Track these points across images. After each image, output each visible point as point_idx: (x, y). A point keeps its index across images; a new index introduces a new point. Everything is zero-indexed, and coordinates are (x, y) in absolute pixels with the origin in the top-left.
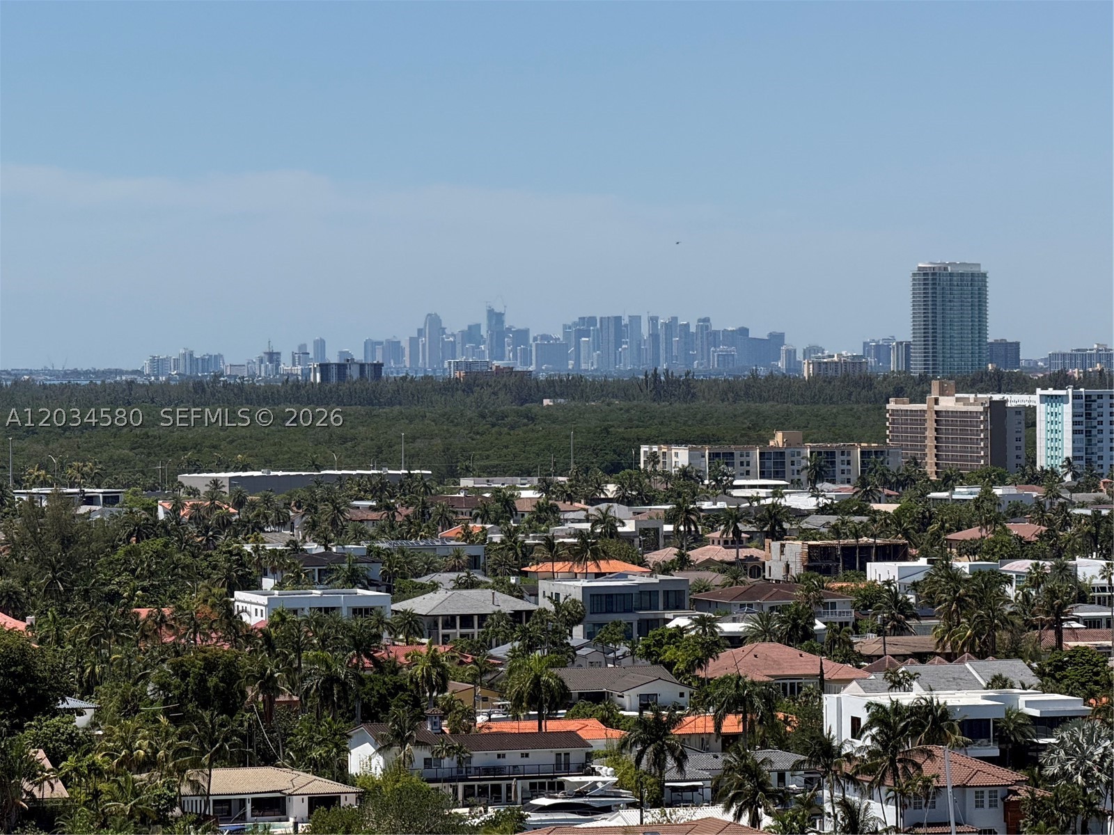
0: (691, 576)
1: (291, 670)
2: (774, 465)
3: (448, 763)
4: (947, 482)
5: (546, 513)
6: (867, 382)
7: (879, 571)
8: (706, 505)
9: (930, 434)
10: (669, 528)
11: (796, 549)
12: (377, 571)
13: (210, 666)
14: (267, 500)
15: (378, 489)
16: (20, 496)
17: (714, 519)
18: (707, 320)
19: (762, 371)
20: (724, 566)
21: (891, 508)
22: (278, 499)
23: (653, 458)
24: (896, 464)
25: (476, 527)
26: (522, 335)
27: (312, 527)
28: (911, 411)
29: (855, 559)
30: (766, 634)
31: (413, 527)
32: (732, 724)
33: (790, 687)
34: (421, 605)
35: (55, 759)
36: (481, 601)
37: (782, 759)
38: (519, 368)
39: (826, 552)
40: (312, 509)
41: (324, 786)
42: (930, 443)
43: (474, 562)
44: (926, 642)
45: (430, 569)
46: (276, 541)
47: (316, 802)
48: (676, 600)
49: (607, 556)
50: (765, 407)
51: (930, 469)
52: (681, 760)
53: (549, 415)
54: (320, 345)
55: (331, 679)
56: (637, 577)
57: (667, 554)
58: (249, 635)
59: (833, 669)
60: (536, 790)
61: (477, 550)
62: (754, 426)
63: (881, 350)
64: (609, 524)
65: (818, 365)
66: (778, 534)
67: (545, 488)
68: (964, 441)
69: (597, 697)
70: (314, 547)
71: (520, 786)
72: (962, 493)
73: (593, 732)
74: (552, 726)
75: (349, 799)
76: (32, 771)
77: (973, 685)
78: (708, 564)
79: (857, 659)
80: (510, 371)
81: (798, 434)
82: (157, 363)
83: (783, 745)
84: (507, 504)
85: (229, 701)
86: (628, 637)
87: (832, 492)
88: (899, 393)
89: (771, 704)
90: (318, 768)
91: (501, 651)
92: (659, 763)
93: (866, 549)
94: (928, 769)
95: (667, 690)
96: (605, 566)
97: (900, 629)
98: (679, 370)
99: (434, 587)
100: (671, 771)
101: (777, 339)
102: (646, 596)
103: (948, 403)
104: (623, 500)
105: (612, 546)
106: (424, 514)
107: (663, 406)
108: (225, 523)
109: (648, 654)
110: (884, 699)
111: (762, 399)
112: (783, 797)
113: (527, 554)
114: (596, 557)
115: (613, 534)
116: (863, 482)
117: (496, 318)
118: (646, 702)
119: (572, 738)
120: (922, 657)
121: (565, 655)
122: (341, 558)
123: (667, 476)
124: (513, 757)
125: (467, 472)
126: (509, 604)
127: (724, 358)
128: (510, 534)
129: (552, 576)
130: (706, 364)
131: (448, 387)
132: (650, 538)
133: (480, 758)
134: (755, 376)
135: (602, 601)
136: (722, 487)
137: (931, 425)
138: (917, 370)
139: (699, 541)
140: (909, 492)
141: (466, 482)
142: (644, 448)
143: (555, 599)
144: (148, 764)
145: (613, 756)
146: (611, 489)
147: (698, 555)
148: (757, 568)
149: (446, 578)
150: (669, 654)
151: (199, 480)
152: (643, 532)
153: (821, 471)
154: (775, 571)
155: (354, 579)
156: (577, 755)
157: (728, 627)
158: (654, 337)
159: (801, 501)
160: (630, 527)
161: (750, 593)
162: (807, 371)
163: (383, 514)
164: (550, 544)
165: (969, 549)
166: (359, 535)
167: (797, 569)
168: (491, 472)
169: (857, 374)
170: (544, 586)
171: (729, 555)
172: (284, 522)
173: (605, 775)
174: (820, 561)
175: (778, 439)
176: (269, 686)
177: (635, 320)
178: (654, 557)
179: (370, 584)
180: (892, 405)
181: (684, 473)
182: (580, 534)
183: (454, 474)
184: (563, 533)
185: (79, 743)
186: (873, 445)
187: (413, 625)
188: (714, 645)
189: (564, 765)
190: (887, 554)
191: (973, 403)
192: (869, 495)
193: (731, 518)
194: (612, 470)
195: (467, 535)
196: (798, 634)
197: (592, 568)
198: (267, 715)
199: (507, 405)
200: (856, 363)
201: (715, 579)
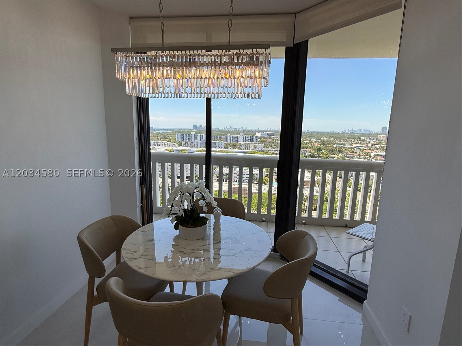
0: (363, 145)
1: (336, 150)
2: (370, 139)
3: (346, 156)
4: (382, 140)
5: (354, 141)
6: (378, 134)
7: (376, 146)
11: (371, 144)
12: (343, 144)
13: (332, 149)
15: (343, 139)
16: (321, 139)
17: (365, 142)
20: (366, 145)
24: (379, 139)
25: (350, 142)
26: (354, 130)
27: (339, 141)
29: (375, 145)
30: (368, 149)
31: (345, 142)
32: (365, 154)
33: (369, 152)
34: (345, 146)
35: (322, 154)
36: (350, 146)
37: (368, 157)
39: (373, 144)
40: (339, 140)
41: (338, 156)
44: (379, 150)
45: (346, 144)
46: (337, 142)
47: (337, 157)
48: (362, 147)
52: (361, 156)
55: (339, 150)
56: (360, 145)
58: (334, 147)
59: (372, 152)
60: (351, 157)
66: (370, 143)
69: (356, 152)
70: (339, 142)
71: (350, 157)
72: (383, 141)
73: (355, 154)
74: (352, 154)
75: (339, 157)
76: (320, 154)
77: (382, 153)
78: (365, 145)
79: (374, 151)
82: (331, 131)
83: (368, 156)
84: (352, 140)
85: (332, 151)
86: (358, 149)
87: (374, 141)
89: (367, 153)
90: (338, 155)
91: (350, 149)
92: (359, 156)
93: (376, 145)
94: (377, 158)
95: (361, 152)
97: (377, 149)
98: (364, 133)
100: (360, 157)
102: (360, 146)
103: (383, 135)
104: (359, 141)
107: (363, 135)
108: (334, 141)
109: (360, 150)
110: (375, 154)
112: (367, 159)
113: (352, 144)
117: (353, 129)
118: (359, 153)
119: (354, 155)
120: (379, 151)
121: (354, 150)
124: (350, 155)
126: (351, 146)
130: (367, 132)
132: (361, 143)
133: (348, 155)
135: (357, 147)
139: (364, 143)
144: (327, 154)
145: (356, 156)
146: (359, 140)
147: (364, 144)
148: (368, 145)
149: (347, 145)
150: (361, 150)
151: (332, 138)
153: (373, 139)
154: (369, 145)
156: (354, 156)
157: (365, 149)
159: (371, 141)
162: (373, 133)
165: (383, 145)
167: (371, 145)
170: (353, 146)
171: (366, 144)
172: (337, 141)
173: (356, 157)
174: (372, 145)
175: (371, 137)
176: (335, 150)
184: (355, 143)
185: (323, 153)
186: (377, 138)
187: (345, 147)
188: (364, 150)
189: (353, 156)
190: (377, 145)
192: (376, 141)
194: (359, 139)
196: (370, 149)
198: (335, 152)
199: (353, 134)
200: (377, 133)
201: (365, 146)
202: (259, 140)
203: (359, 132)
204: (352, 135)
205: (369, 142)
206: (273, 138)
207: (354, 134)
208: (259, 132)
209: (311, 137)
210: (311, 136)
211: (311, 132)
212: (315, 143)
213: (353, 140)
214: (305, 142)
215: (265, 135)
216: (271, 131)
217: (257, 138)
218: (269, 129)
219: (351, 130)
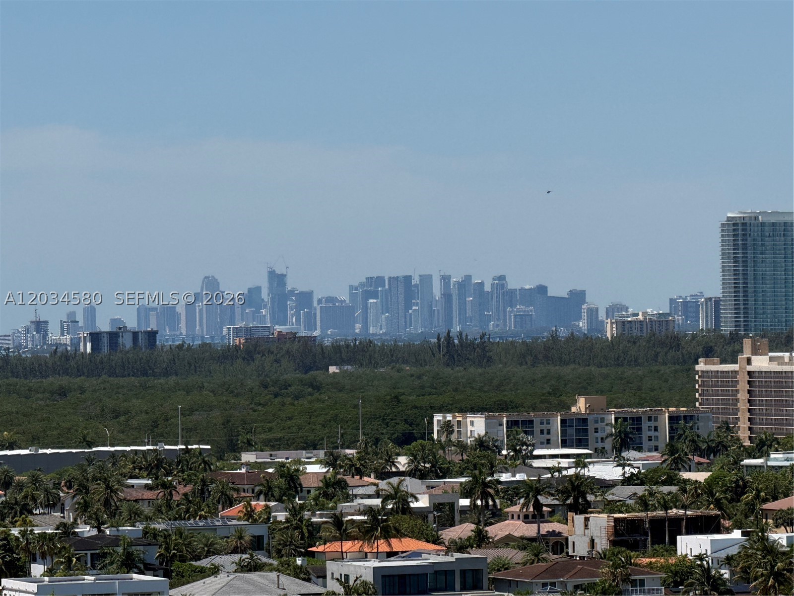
0: (490, 554)
2: (577, 432)
4: (762, 447)
5: (333, 489)
6: (674, 342)
7: (690, 545)
8: (505, 477)
9: (743, 396)
10: (465, 502)
11: (601, 523)
12: (153, 554)
14: (35, 480)
15: (154, 466)
17: (513, 492)
18: (502, 278)
19: (563, 332)
20: (524, 543)
21: (701, 477)
22: (47, 479)
23: (447, 427)
24: (707, 429)
25: (259, 504)
26: (305, 298)
27: (84, 508)
28: (722, 372)
29: (665, 532)
31: (191, 506)
36: (265, 584)
38: (302, 333)
39: (633, 525)
40: (83, 489)
42: (743, 406)
43: (257, 543)
45: (211, 550)
46: (45, 524)
48: (473, 580)
49: (399, 534)
50: (566, 371)
51: (743, 434)
53: (336, 384)
54: (90, 312)
56: (431, 556)
57: (464, 530)
61: (260, 530)
62: (555, 392)
63: (689, 307)
64: (401, 499)
65: (623, 325)
66: (583, 508)
67: (332, 461)
68: (778, 403)
70: (86, 530)
72: (778, 459)
78: (507, 541)
80: (293, 337)
81: (601, 399)
84: (291, 480)
87: (639, 460)
88: (708, 353)
93: (677, 520)
96: (397, 545)
98: (473, 332)
99: (215, 571)
101: (578, 297)
102: (441, 576)
103: (761, 363)
104: (414, 473)
105: (405, 522)
106: (203, 492)
107: (457, 372)
111: (563, 362)
113: (313, 534)
114: (387, 535)
115: (404, 509)
116: (672, 449)
117: (277, 279)
122: (115, 541)
123: (462, 447)
125: (249, 446)
126: (295, 587)
127: (521, 319)
128: (295, 512)
129: (341, 557)
131: (228, 355)
132: (445, 513)
134: (554, 338)
135: (394, 582)
136: (521, 458)
137: (743, 386)
138: (727, 327)
139: (498, 516)
140: (720, 459)
141: (248, 457)
142: (437, 417)
143: (344, 581)
146: (403, 462)
147: (496, 531)
148: (559, 544)
149: (228, 561)
152: (438, 507)
153: (627, 438)
154: (580, 547)
155: (130, 564)
158: (447, 296)
159: (605, 471)
160: (423, 502)
161: (554, 571)
162: (610, 331)
163: (159, 493)
164: (338, 522)
165: (786, 520)
166: (134, 516)
167: (602, 544)
168: (275, 445)
169: (663, 334)
170: (332, 567)
171: (530, 530)
172: (53, 504)
175: (581, 405)
177: (426, 279)
178: (450, 534)
179: (146, 568)
180: (701, 366)
181: (481, 443)
182: (369, 510)
183: (235, 449)
184: (352, 510)
186: (682, 409)
191: (788, 362)
192: (678, 462)
193: (532, 490)
194: (404, 441)
195: (249, 514)
197: (383, 547)
199: (290, 374)
200: (662, 321)
201: (515, 556)
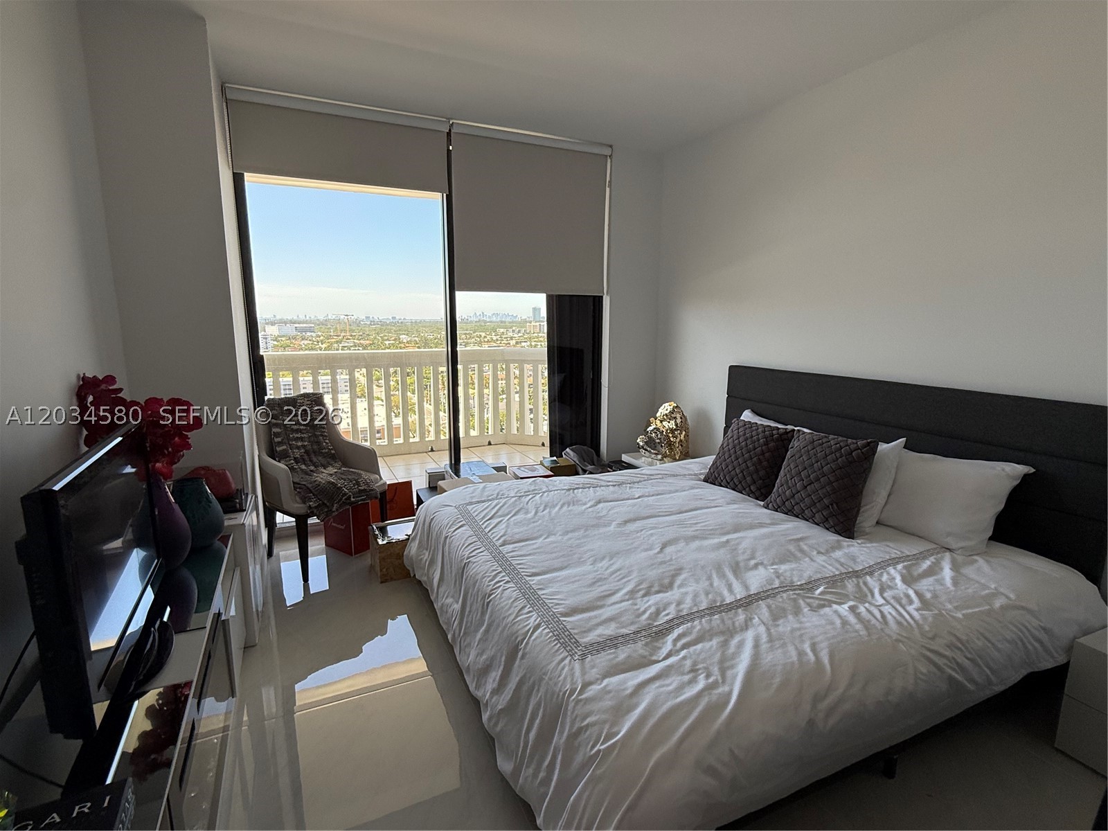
0: (501, 345)
2: (513, 331)
4: (533, 334)
5: (485, 337)
6: (525, 321)
7: (523, 344)
11: (514, 342)
15: (465, 334)
16: (422, 335)
17: (505, 338)
24: (528, 331)
25: (477, 339)
26: (486, 316)
29: (520, 342)
31: (469, 339)
45: (470, 344)
72: (536, 335)
84: (481, 336)
87: (520, 335)
93: (522, 342)
98: (501, 319)
103: (534, 324)
107: (500, 324)
130: (505, 319)
132: (497, 340)
139: (503, 340)
146: (494, 334)
147: (502, 342)
153: (519, 332)
154: (511, 344)
159: (515, 335)
165: (535, 342)
171: (506, 342)
174: (517, 343)
175: (514, 328)
184: (486, 340)
190: (525, 342)
191: (538, 324)
192: (524, 335)
193: (507, 338)
194: (494, 332)
199: (483, 324)
200: (524, 319)
202: (274, 345)
203: (494, 319)
204: (481, 326)
205: (512, 338)
206: (312, 336)
207: (485, 322)
208: (273, 324)
209: (401, 333)
210: (400, 330)
211: (400, 321)
212: (407, 345)
213: (483, 334)
214: (387, 342)
215: (290, 330)
216: (307, 321)
217: (266, 338)
218: (302, 317)
219: (480, 315)
